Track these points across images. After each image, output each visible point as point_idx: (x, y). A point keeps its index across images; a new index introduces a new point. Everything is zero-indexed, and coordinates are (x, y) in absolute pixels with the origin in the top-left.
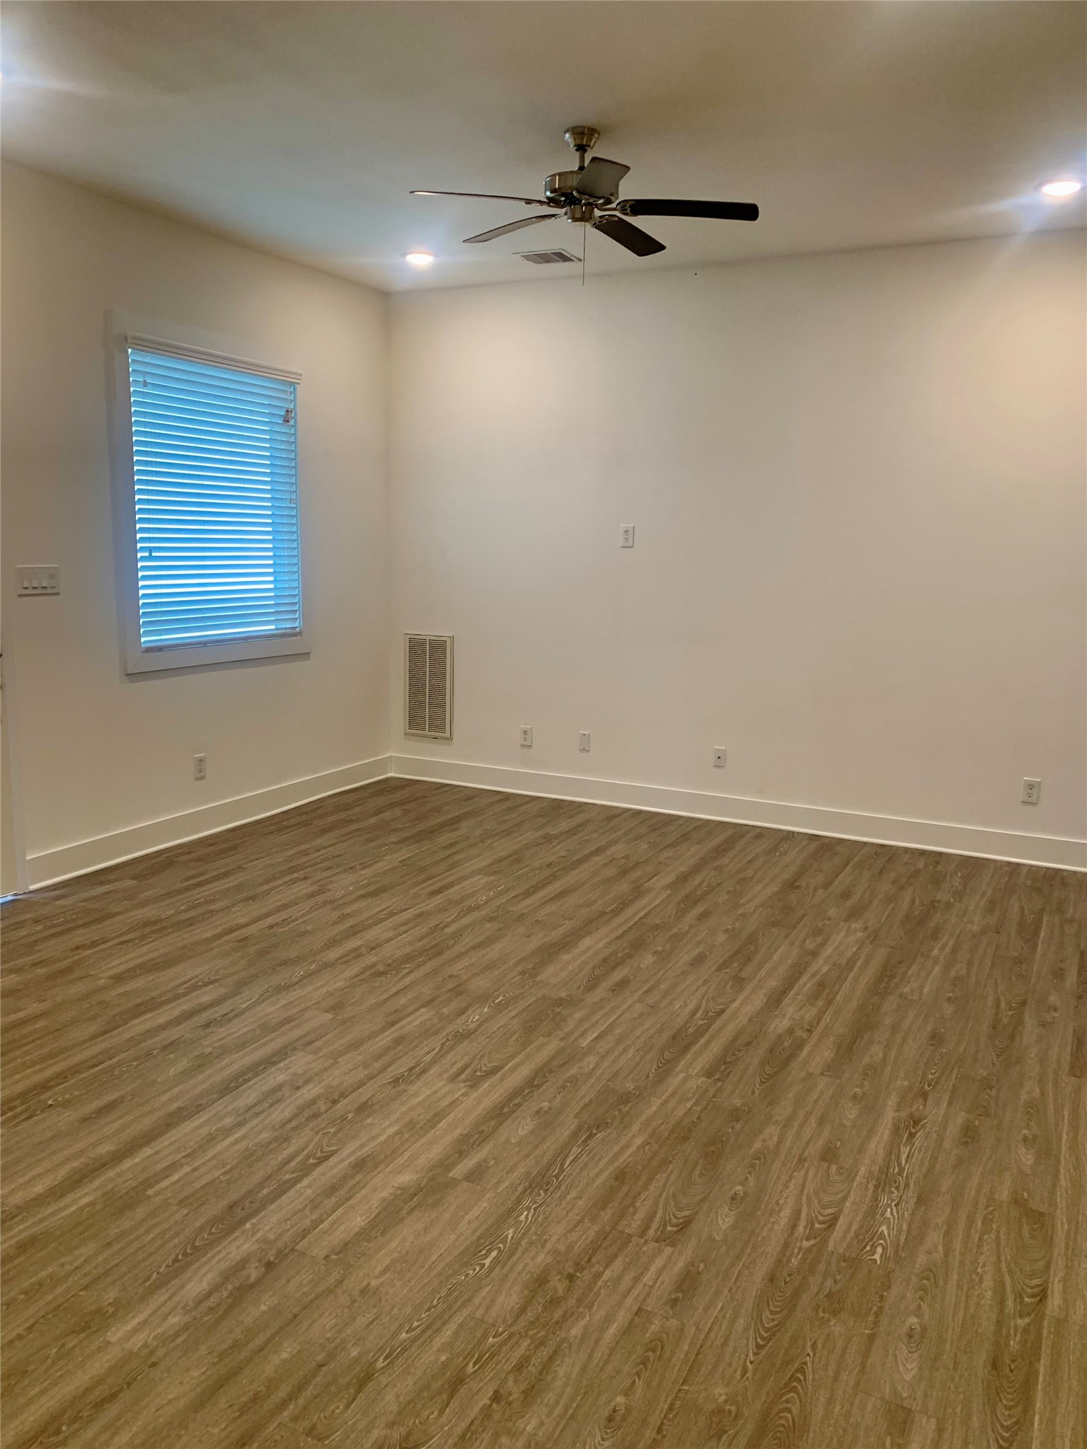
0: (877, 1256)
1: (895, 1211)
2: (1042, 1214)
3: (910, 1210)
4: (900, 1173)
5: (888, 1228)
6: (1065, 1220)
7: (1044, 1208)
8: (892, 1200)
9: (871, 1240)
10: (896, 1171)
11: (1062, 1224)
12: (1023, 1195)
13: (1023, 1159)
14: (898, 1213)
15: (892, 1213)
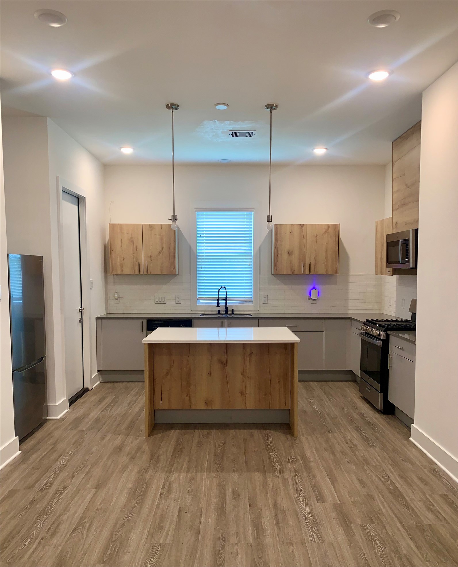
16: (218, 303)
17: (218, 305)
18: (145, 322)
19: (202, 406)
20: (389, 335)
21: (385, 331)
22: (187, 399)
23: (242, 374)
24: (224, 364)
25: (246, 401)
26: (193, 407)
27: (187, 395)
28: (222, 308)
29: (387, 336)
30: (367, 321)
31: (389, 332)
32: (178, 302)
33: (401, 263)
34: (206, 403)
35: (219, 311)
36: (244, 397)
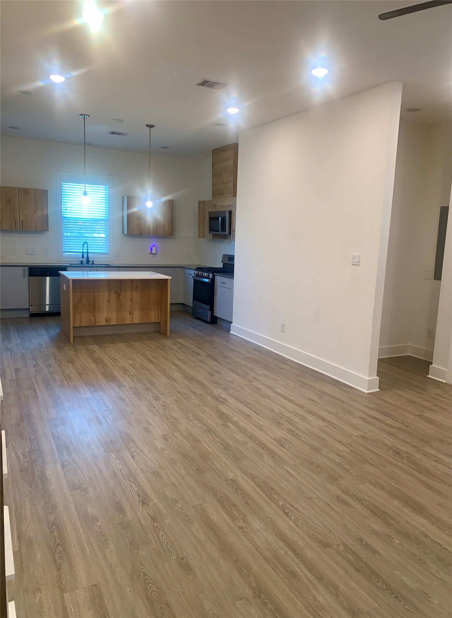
0: (113, 455)
1: (119, 467)
2: (74, 489)
3: (115, 470)
4: (129, 479)
5: (117, 463)
6: (66, 492)
7: (75, 492)
8: (123, 470)
9: (118, 457)
10: (131, 479)
11: (66, 490)
12: (84, 493)
13: (92, 508)
14: (118, 467)
15: (120, 467)
16: (83, 255)
17: (83, 257)
18: (27, 268)
19: (104, 323)
20: (215, 275)
21: (213, 273)
22: (93, 318)
23: (131, 301)
24: (118, 294)
25: (133, 318)
26: (97, 324)
27: (93, 316)
28: (85, 260)
29: (214, 276)
30: (197, 268)
31: (215, 274)
32: (47, 254)
33: (220, 231)
34: (106, 321)
35: (82, 262)
36: (132, 316)
